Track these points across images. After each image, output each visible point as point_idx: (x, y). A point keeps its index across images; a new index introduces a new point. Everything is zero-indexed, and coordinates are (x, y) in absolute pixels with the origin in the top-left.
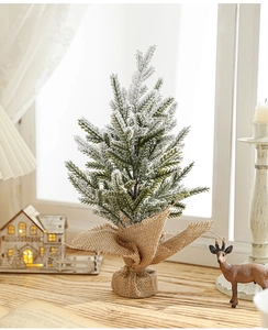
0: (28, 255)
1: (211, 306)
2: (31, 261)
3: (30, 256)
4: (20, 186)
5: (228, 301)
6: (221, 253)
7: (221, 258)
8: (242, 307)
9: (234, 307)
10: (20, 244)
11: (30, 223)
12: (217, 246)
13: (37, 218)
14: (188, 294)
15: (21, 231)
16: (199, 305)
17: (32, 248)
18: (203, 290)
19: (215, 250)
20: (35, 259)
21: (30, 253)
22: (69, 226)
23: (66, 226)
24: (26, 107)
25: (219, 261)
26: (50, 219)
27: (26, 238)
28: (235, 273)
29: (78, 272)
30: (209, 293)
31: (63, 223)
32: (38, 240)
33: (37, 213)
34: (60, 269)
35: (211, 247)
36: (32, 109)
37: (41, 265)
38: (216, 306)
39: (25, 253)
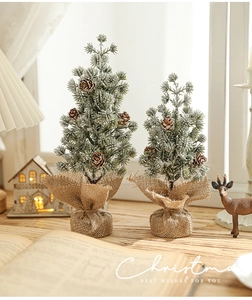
0: (39, 201)
1: (214, 237)
2: (42, 207)
3: (41, 202)
4: (24, 141)
5: (229, 233)
6: (223, 188)
7: (223, 192)
8: (243, 237)
9: (235, 237)
10: (31, 191)
11: (40, 171)
12: (219, 182)
13: (46, 167)
15: (31, 179)
16: (204, 236)
17: (43, 195)
18: (205, 225)
19: (217, 186)
20: (45, 205)
21: (41, 199)
24: (29, 64)
25: (221, 195)
27: (37, 186)
28: (236, 206)
30: (210, 227)
33: (45, 163)
34: (70, 212)
35: (213, 183)
36: (34, 66)
37: (52, 210)
38: (219, 237)
39: (36, 199)
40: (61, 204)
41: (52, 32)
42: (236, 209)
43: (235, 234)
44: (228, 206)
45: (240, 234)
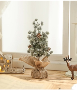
1: (65, 80)
5: (70, 78)
7: (68, 62)
9: (72, 80)
12: (66, 58)
13: (3, 55)
14: (56, 77)
16: (60, 79)
17: (1, 65)
18: (61, 76)
20: (2, 69)
21: (0, 67)
22: (14, 58)
23: (13, 58)
25: (67, 63)
26: (7, 55)
29: (17, 72)
30: (63, 77)
31: (12, 56)
32: (3, 62)
33: (2, 54)
34: (11, 72)
35: (64, 59)
37: (4, 71)
38: (66, 80)
40: (8, 69)
41: (6, 7)
42: (73, 69)
43: (72, 79)
44: (70, 67)
45: (74, 79)
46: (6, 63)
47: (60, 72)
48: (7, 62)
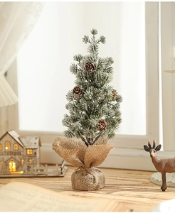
0: (13, 166)
1: (147, 191)
2: (14, 170)
4: (7, 122)
5: (160, 188)
6: (153, 150)
7: (153, 153)
8: (170, 191)
9: (164, 191)
10: (6, 157)
11: (13, 142)
12: (149, 145)
13: (19, 138)
14: (130, 185)
15: (7, 148)
16: (138, 190)
17: (15, 160)
18: (141, 183)
19: (148, 148)
20: (17, 168)
21: (14, 164)
22: (42, 144)
23: (40, 145)
24: (10, 62)
25: (151, 156)
26: (28, 139)
27: (10, 153)
28: (164, 165)
29: (49, 175)
30: (145, 184)
31: (37, 141)
32: (19, 154)
33: (18, 136)
34: (36, 173)
35: (145, 146)
36: (14, 64)
37: (22, 172)
38: (150, 191)
39: (10, 164)
40: (29, 167)
42: (164, 167)
44: (158, 165)
45: (168, 188)
46: (25, 154)
47: (141, 173)
48: (28, 153)
